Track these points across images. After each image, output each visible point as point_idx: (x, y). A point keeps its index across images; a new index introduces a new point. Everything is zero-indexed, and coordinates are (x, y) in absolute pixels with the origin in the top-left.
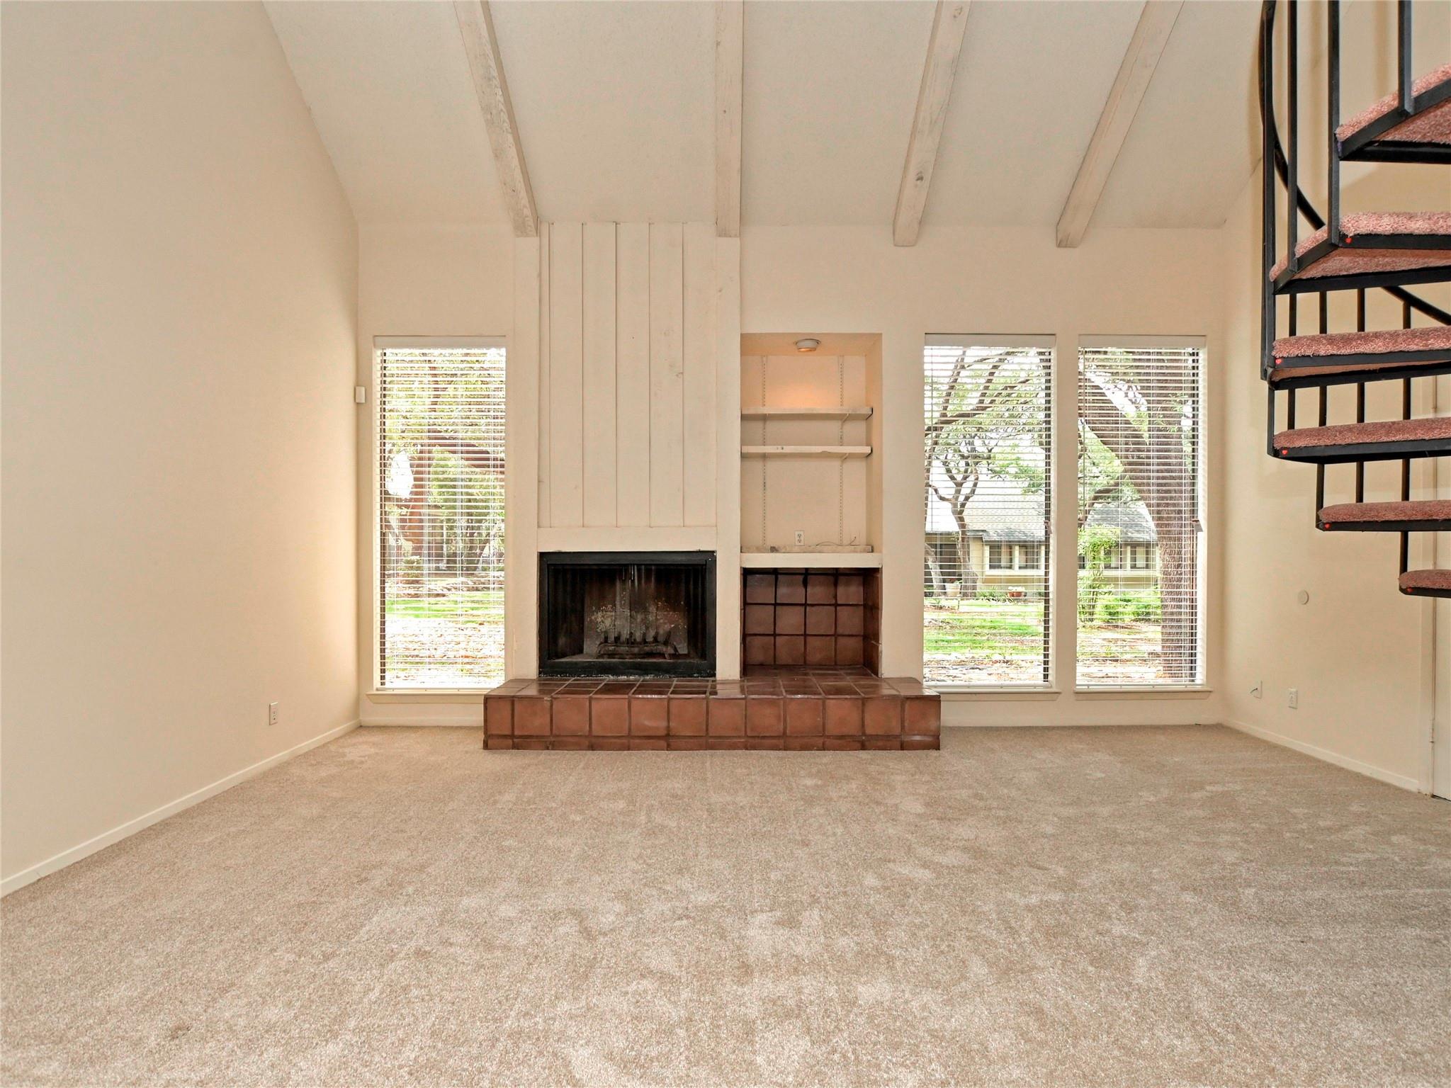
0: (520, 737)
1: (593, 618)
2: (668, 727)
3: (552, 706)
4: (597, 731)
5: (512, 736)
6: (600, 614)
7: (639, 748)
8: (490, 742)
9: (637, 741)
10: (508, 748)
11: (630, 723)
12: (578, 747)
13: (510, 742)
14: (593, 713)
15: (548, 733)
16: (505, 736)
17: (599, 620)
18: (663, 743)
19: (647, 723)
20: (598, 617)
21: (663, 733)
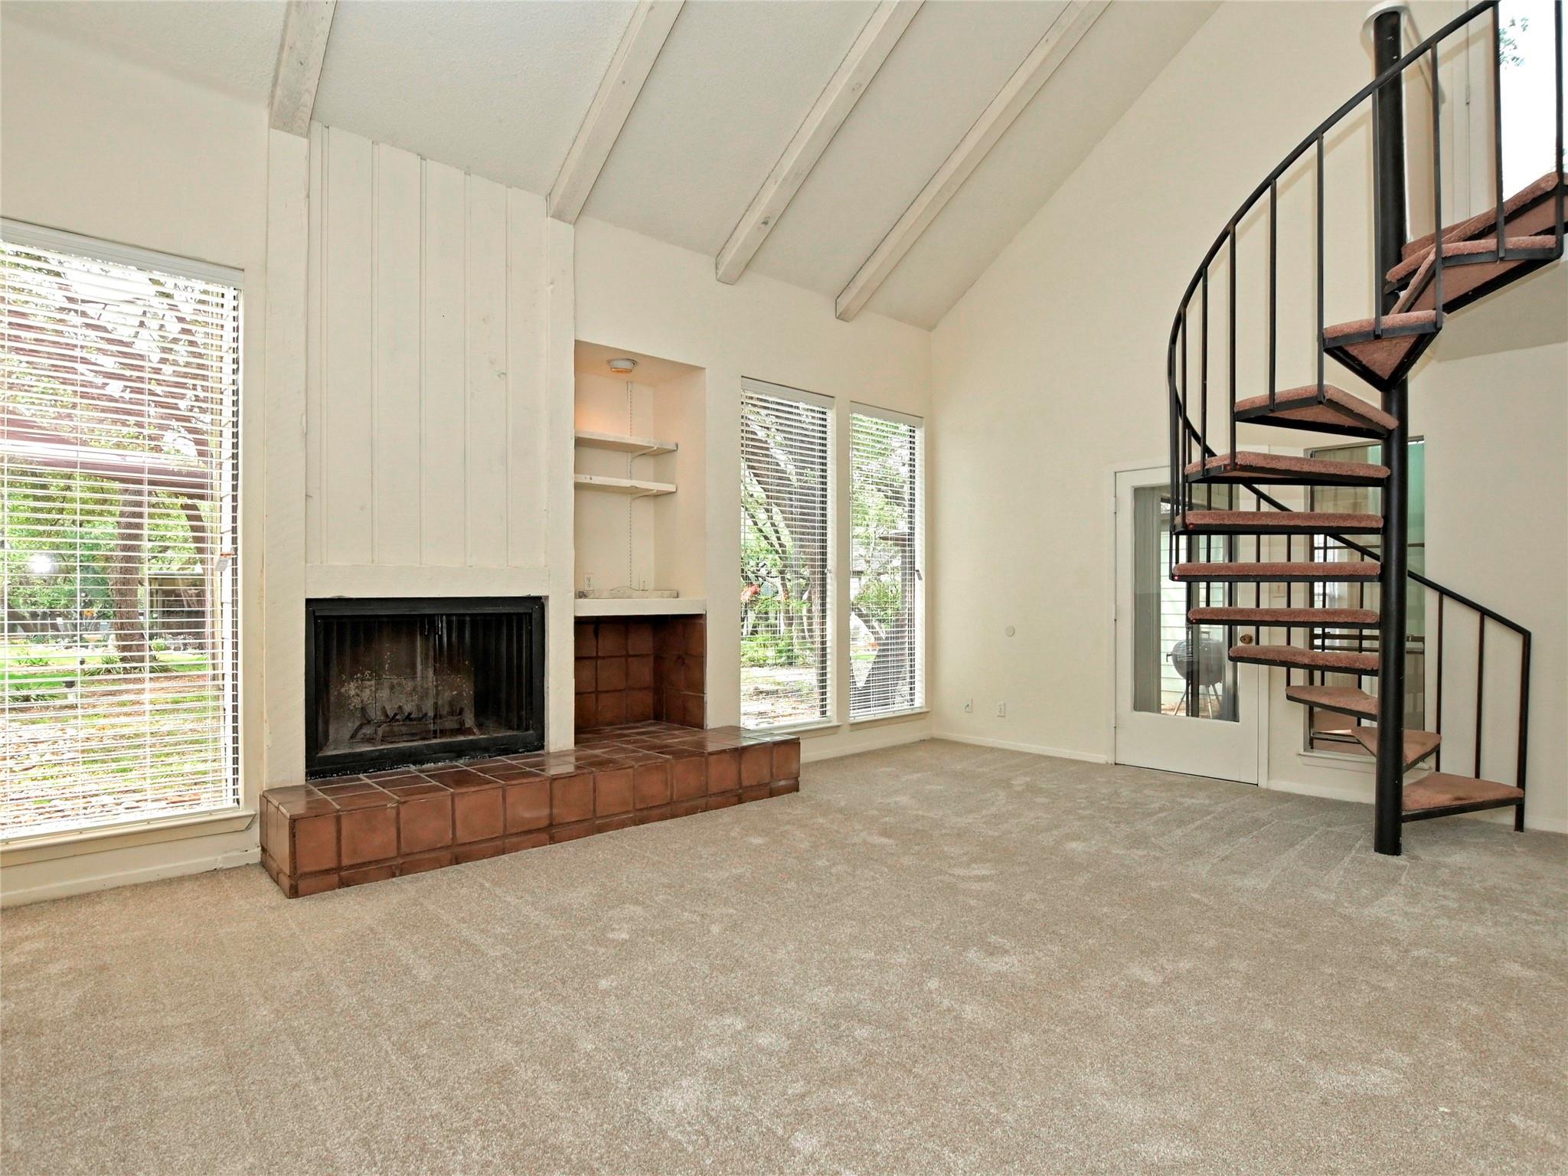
0: (351, 867)
1: (343, 690)
2: (551, 815)
3: (398, 814)
4: (463, 836)
5: (339, 869)
6: (352, 685)
7: (516, 848)
8: (302, 885)
9: (514, 840)
10: (332, 888)
11: (505, 819)
12: (438, 864)
13: (335, 878)
14: (458, 813)
15: (393, 853)
16: (327, 872)
17: (352, 693)
18: (544, 836)
19: (527, 815)
20: (351, 689)
21: (545, 823)
